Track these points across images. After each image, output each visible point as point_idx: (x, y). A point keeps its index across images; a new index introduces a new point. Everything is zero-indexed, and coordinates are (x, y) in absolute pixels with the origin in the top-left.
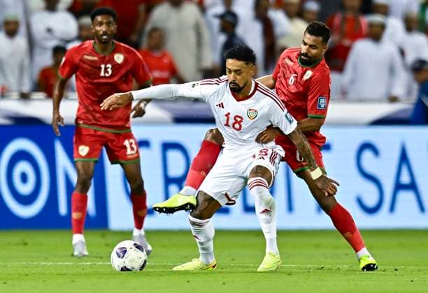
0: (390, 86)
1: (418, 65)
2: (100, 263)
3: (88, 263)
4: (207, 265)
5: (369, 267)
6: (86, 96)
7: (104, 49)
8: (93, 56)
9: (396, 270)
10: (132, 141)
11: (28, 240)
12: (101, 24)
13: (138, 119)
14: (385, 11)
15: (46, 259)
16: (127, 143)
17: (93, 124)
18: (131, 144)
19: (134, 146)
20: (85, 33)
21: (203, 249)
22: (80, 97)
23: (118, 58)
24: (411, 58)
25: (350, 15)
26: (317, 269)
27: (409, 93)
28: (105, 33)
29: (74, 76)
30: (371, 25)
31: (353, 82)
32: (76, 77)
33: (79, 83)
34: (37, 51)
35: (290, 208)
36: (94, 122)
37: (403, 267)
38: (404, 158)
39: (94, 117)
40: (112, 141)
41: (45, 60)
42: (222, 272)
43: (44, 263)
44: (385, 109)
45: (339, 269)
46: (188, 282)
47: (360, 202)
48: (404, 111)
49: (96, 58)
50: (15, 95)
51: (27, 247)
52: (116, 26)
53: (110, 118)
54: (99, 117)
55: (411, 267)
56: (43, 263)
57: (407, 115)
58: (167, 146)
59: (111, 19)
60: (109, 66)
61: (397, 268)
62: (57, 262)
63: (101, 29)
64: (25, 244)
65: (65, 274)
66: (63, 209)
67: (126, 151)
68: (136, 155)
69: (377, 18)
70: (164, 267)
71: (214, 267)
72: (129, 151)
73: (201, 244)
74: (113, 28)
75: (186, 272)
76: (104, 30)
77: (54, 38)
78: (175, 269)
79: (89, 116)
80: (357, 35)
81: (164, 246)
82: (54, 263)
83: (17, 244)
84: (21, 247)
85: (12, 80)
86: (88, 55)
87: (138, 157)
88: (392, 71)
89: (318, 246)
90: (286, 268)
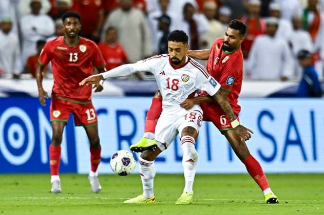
0: (282, 70)
1: (302, 54)
2: (71, 198)
3: (63, 198)
4: (148, 198)
5: (272, 201)
6: (59, 76)
7: (72, 42)
8: (64, 47)
9: (287, 203)
10: (92, 110)
11: (19, 181)
12: (69, 23)
13: (98, 93)
14: (278, 14)
15: (32, 195)
16: (88, 112)
17: (64, 97)
18: (91, 113)
19: (93, 114)
20: (59, 31)
21: (147, 185)
22: (55, 77)
23: (82, 48)
24: (297, 49)
25: (252, 18)
26: (229, 202)
27: (296, 74)
28: (72, 30)
29: (50, 62)
30: (268, 25)
31: (255, 66)
32: (52, 62)
33: (54, 67)
34: (25, 44)
35: (209, 158)
36: (65, 95)
37: (291, 201)
38: (292, 121)
39: (65, 92)
40: (78, 110)
41: (31, 50)
42: (160, 205)
43: (31, 198)
44: (279, 86)
45: (245, 202)
46: (135, 211)
47: (260, 153)
48: (292, 87)
49: (66, 49)
50: (9, 76)
51: (18, 186)
52: (80, 25)
53: (76, 93)
54: (69, 93)
55: (298, 201)
56: (29, 198)
57: (295, 90)
58: (120, 113)
59: (77, 20)
60: (76, 54)
61: (287, 201)
62: (40, 197)
63: (70, 27)
64: (17, 184)
65: (46, 206)
66: (44, 159)
67: (87, 118)
68: (95, 120)
69: (272, 20)
70: (118, 200)
71: (153, 200)
72: (89, 118)
73: (146, 180)
74: (78, 26)
75: (134, 205)
76: (72, 28)
77: (37, 34)
78: (125, 202)
79: (61, 91)
80: (258, 32)
81: (118, 186)
82: (38, 198)
83: (11, 184)
84: (14, 186)
85: (7, 65)
86: (59, 46)
87: (96, 122)
88: (283, 58)
89: (229, 185)
90: (206, 201)
